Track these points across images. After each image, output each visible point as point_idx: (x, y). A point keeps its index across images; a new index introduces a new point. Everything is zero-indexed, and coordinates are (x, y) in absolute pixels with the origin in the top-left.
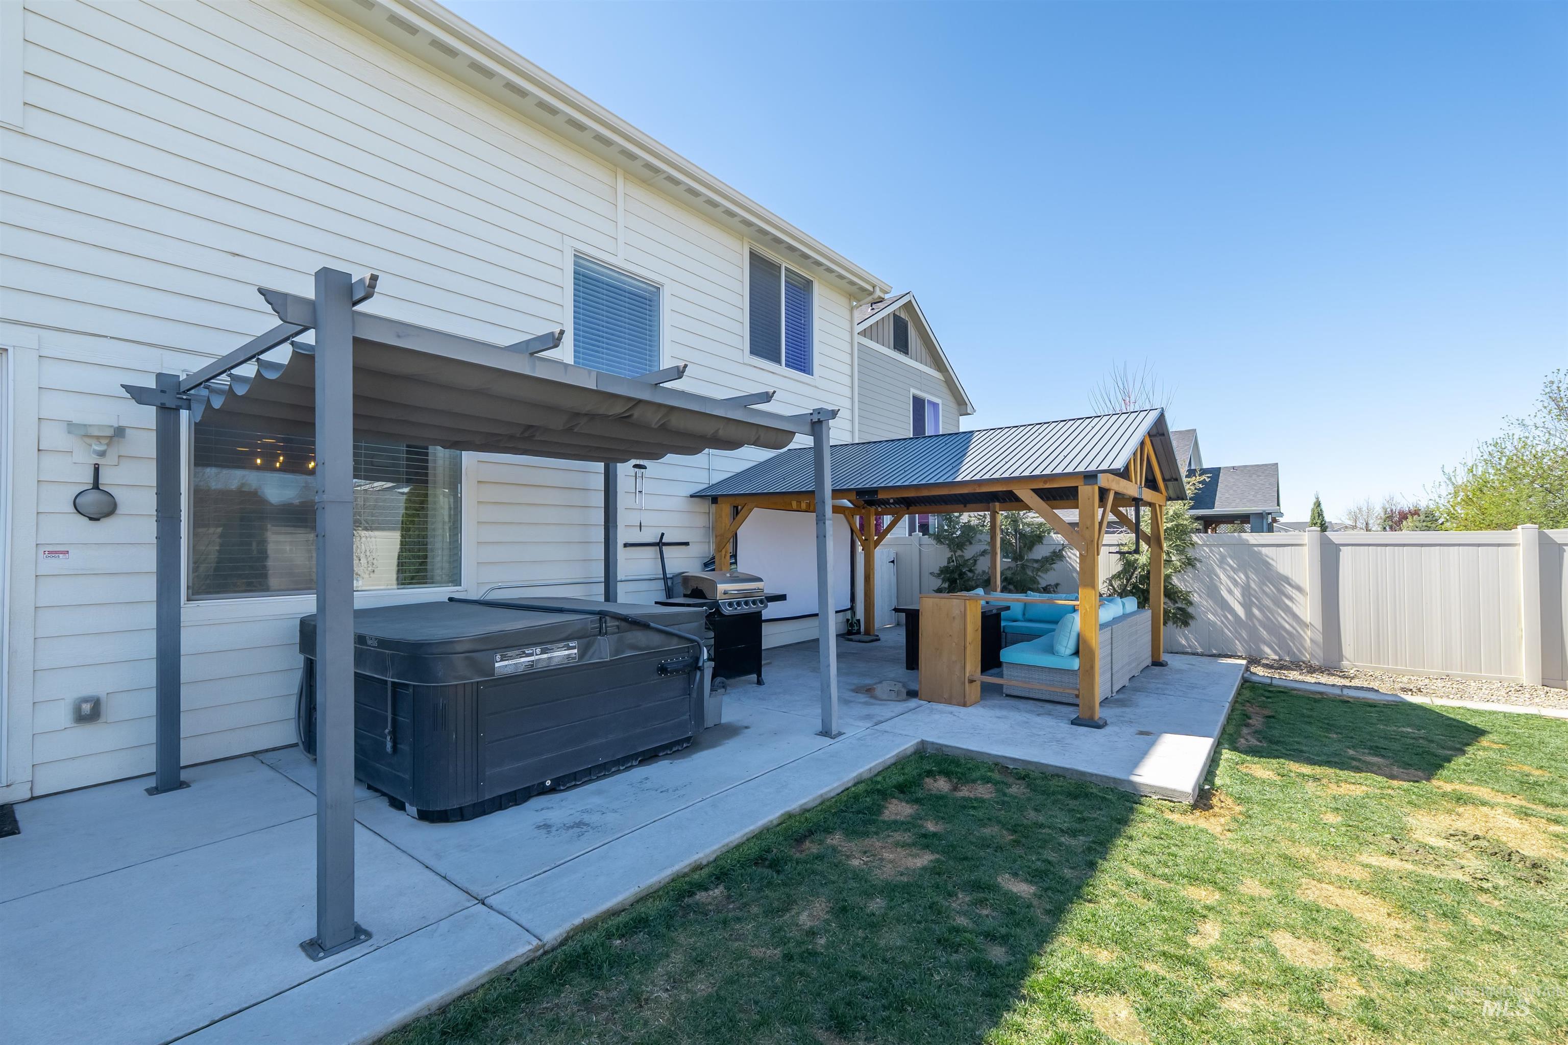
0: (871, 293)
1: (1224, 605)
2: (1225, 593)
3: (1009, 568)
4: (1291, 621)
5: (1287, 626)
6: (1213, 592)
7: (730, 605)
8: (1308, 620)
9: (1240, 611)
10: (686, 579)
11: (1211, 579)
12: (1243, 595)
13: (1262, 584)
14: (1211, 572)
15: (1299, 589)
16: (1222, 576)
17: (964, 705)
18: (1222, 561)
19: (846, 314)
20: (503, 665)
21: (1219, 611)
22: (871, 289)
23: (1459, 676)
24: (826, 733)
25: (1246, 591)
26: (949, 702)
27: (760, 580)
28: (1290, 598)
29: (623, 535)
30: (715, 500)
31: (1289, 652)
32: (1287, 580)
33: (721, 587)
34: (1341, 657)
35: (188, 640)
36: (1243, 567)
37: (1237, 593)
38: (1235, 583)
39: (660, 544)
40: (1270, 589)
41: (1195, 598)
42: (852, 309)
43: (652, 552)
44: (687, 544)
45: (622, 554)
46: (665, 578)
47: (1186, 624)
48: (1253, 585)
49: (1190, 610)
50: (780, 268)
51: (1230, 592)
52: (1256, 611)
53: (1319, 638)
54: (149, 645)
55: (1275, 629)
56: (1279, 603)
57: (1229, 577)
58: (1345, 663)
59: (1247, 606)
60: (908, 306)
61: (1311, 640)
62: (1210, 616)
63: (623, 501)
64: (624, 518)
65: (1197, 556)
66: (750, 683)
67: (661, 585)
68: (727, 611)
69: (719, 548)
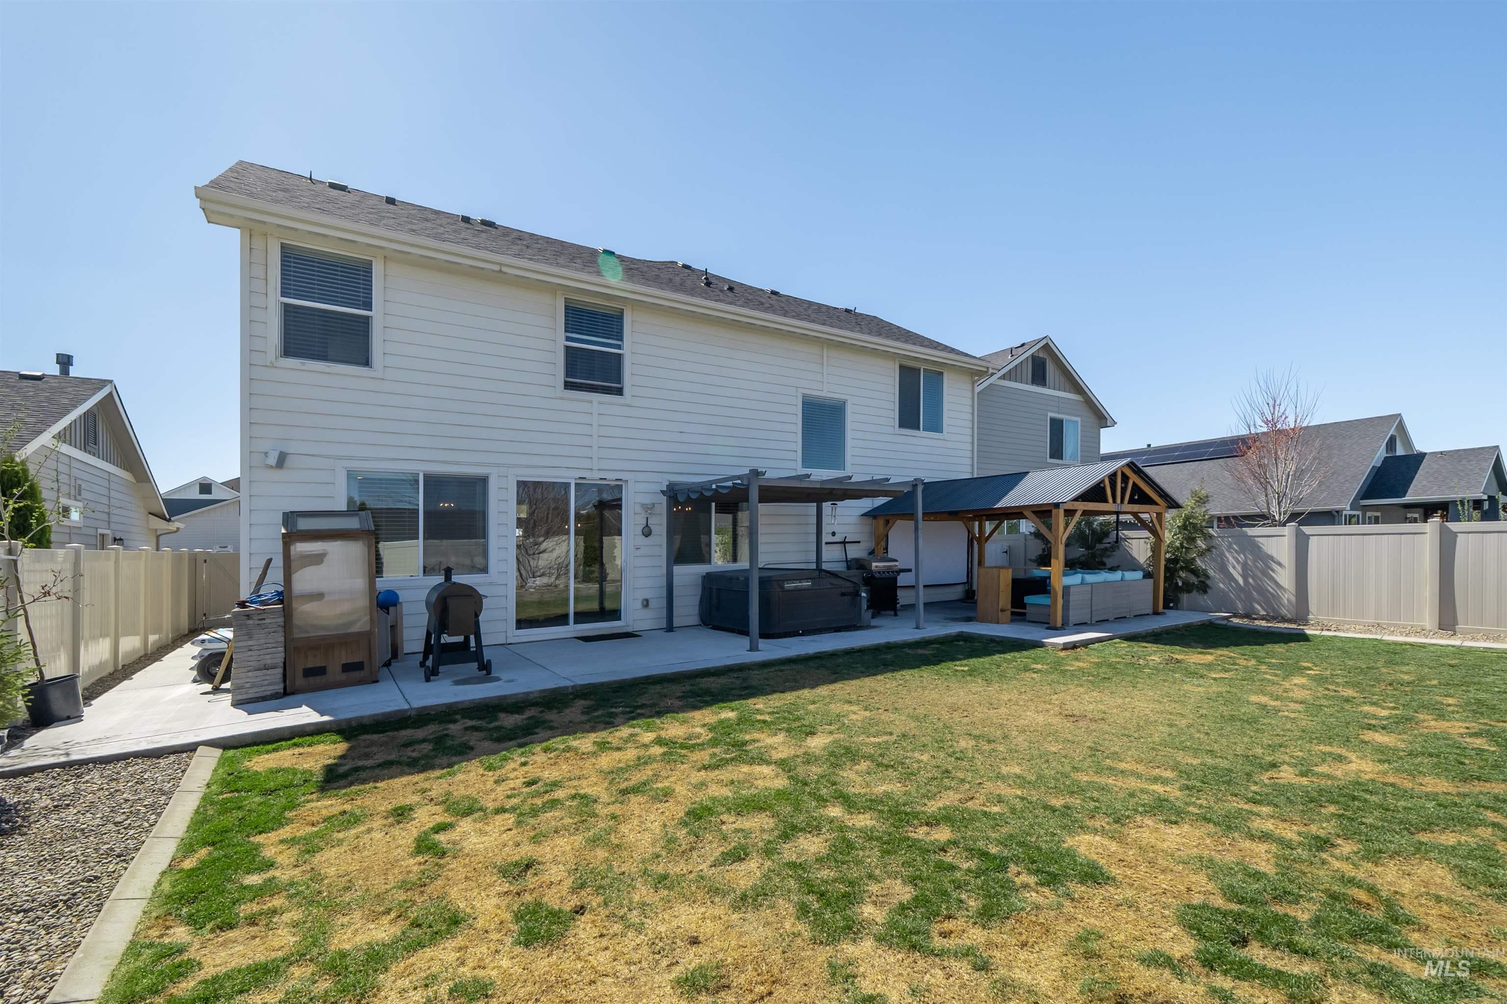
0: (987, 372)
1: (1231, 578)
2: (1231, 570)
3: (1083, 555)
4: (1274, 586)
5: (1270, 589)
6: (1223, 568)
7: (879, 572)
8: (1286, 587)
9: (1241, 581)
10: (857, 560)
11: (1222, 559)
12: (1243, 570)
13: (1254, 561)
14: (1222, 555)
15: (1279, 564)
16: (1230, 558)
17: (998, 623)
18: (1230, 547)
19: (969, 386)
20: (787, 586)
21: (1227, 581)
22: (985, 370)
23: (1385, 624)
24: (917, 628)
25: (1245, 566)
26: (991, 622)
27: (896, 561)
28: (1273, 571)
29: (826, 538)
30: (875, 517)
31: (1274, 610)
32: (1272, 558)
33: (874, 564)
34: (1308, 612)
35: (676, 581)
36: (1242, 551)
37: (1239, 568)
38: (1238, 562)
39: (844, 543)
40: (1260, 564)
41: (1211, 573)
42: (973, 383)
43: (839, 547)
44: (859, 542)
45: (824, 548)
46: (847, 561)
47: (1205, 592)
48: (1249, 562)
49: (1208, 582)
50: (919, 370)
51: (1234, 567)
52: (1251, 580)
53: (1293, 599)
54: (663, 582)
55: (1262, 591)
56: (1265, 574)
57: (1234, 558)
58: (1311, 616)
59: (1245, 577)
60: (1047, 348)
61: (1288, 600)
62: (1221, 585)
63: (826, 520)
64: (826, 529)
65: (1214, 544)
66: (890, 615)
67: (845, 564)
68: (877, 575)
69: (877, 544)
